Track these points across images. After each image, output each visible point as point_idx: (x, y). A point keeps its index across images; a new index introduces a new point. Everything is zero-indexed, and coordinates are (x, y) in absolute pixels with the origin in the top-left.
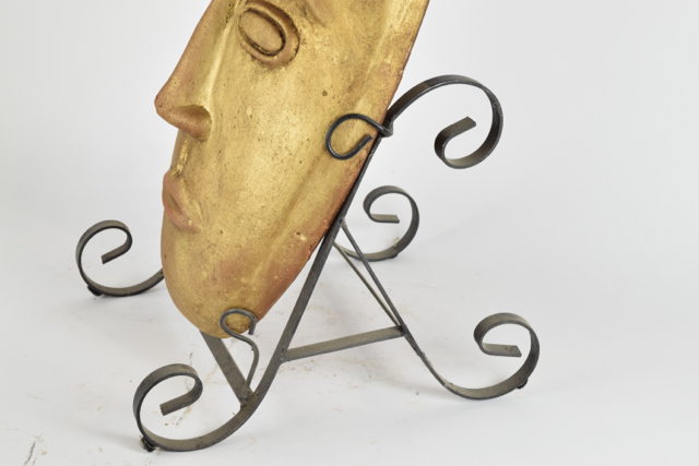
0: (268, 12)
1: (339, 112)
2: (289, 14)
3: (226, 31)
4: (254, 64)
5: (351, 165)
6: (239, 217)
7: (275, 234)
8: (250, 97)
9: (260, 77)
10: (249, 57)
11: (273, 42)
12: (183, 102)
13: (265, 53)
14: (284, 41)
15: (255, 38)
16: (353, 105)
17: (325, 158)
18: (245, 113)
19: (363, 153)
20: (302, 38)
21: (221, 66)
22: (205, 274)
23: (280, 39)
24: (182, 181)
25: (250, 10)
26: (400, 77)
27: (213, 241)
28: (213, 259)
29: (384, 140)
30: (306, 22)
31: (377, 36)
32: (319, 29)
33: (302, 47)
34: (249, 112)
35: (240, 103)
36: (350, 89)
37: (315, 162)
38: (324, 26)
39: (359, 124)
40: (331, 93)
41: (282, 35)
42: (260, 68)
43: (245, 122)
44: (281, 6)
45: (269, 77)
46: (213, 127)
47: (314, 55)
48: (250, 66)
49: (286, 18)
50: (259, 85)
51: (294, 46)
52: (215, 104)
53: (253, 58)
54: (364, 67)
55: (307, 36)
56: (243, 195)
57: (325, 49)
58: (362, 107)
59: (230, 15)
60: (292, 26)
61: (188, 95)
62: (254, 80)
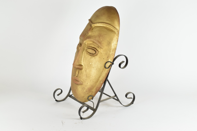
0: (92, 48)
1: (106, 61)
3: (84, 52)
4: (91, 56)
5: (108, 69)
6: (91, 80)
7: (97, 82)
8: (90, 61)
10: (89, 55)
12: (78, 64)
13: (92, 54)
14: (96, 52)
15: (90, 52)
16: (108, 60)
17: (105, 69)
18: (90, 64)
19: (110, 67)
22: (85, 91)
25: (88, 48)
27: (86, 85)
28: (86, 88)
29: (113, 65)
30: (99, 49)
31: (111, 49)
32: (101, 49)
33: (99, 52)
34: (91, 64)
36: (108, 58)
37: (103, 69)
38: (102, 49)
39: (109, 63)
40: (105, 59)
41: (95, 51)
45: (94, 58)
46: (84, 67)
47: (101, 53)
48: (90, 57)
49: (95, 48)
50: (92, 59)
53: (90, 55)
54: (109, 54)
56: (91, 77)
58: (110, 60)
60: (97, 49)
62: (91, 59)
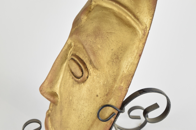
0: (78, 61)
1: (102, 103)
2: (85, 62)
8: (71, 93)
9: (75, 85)
11: (79, 74)
13: (76, 77)
14: (83, 73)
15: (73, 71)
16: (108, 101)
17: (98, 120)
18: (69, 98)
19: (113, 119)
20: (90, 73)
21: (63, 77)
23: (81, 73)
24: (49, 118)
26: (127, 91)
30: (91, 67)
31: (117, 75)
32: (95, 70)
33: (89, 77)
34: (71, 98)
35: (68, 94)
36: (107, 95)
37: (94, 121)
38: (97, 69)
39: (111, 108)
40: (99, 96)
41: (82, 71)
42: (75, 82)
43: (69, 102)
44: (83, 59)
47: (94, 80)
49: (84, 64)
50: (74, 88)
51: (86, 75)
52: (60, 92)
54: (112, 87)
55: (92, 72)
57: (98, 78)
58: (112, 102)
59: (66, 58)
60: (86, 68)
61: (51, 88)
62: (73, 86)
